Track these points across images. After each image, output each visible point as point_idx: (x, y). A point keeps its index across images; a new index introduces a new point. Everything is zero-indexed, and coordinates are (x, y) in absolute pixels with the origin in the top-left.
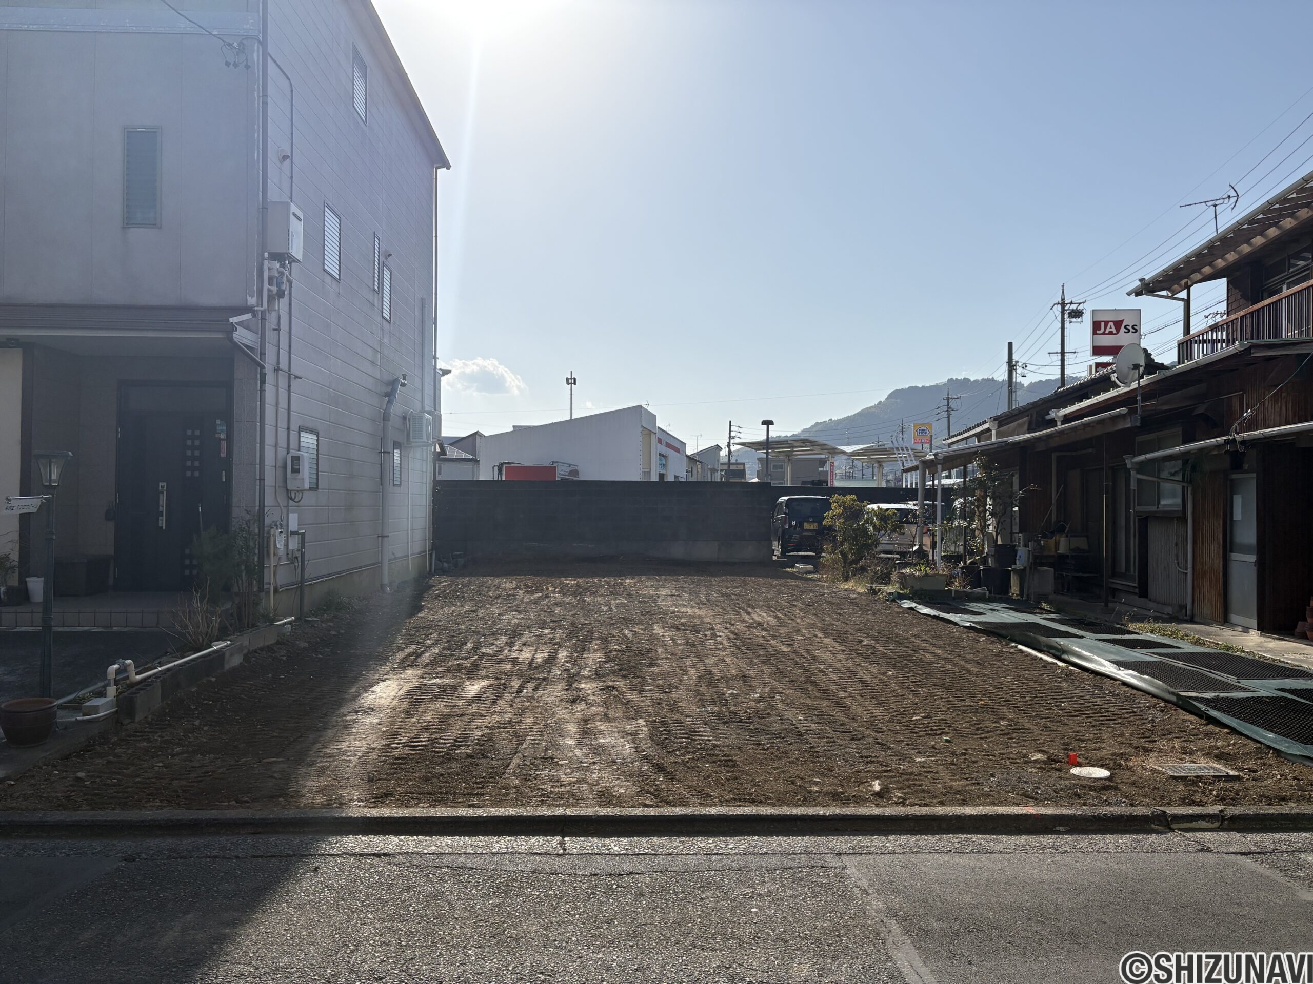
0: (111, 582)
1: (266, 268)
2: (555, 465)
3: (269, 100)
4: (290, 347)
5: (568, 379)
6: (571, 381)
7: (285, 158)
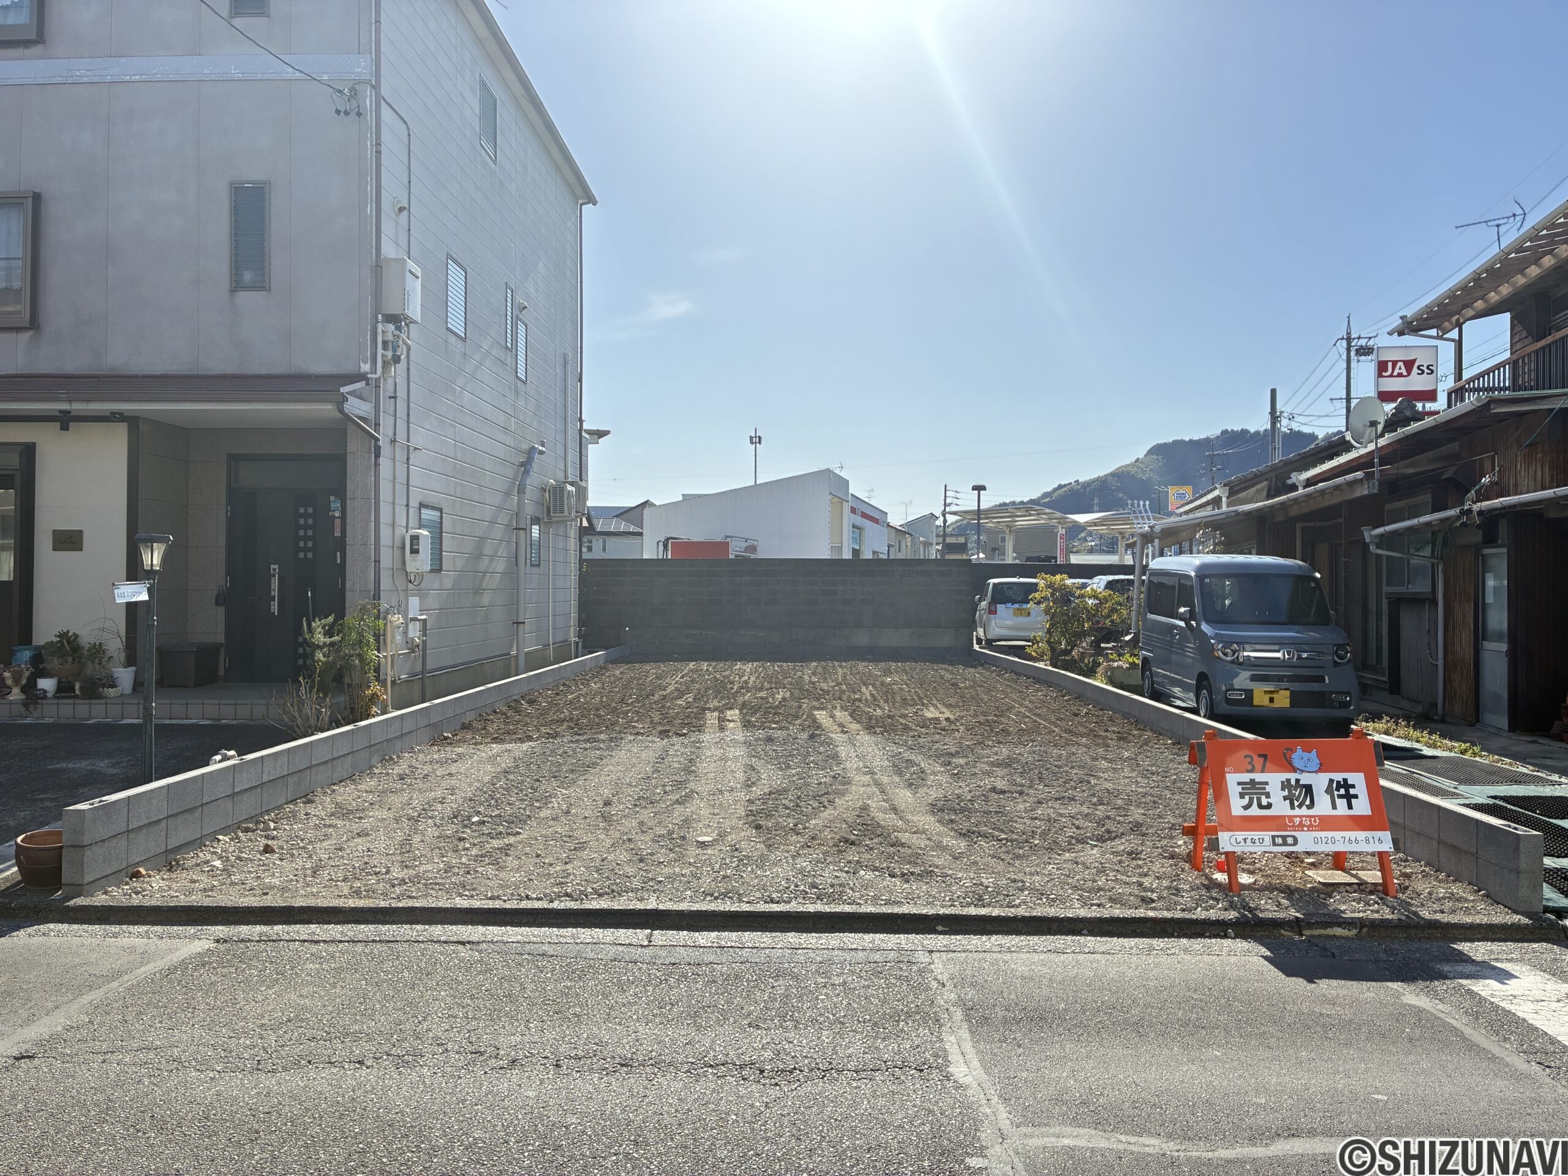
0: (222, 672)
1: (379, 331)
2: (728, 540)
3: (383, 148)
4: (408, 415)
5: (751, 438)
6: (756, 440)
7: (401, 209)
